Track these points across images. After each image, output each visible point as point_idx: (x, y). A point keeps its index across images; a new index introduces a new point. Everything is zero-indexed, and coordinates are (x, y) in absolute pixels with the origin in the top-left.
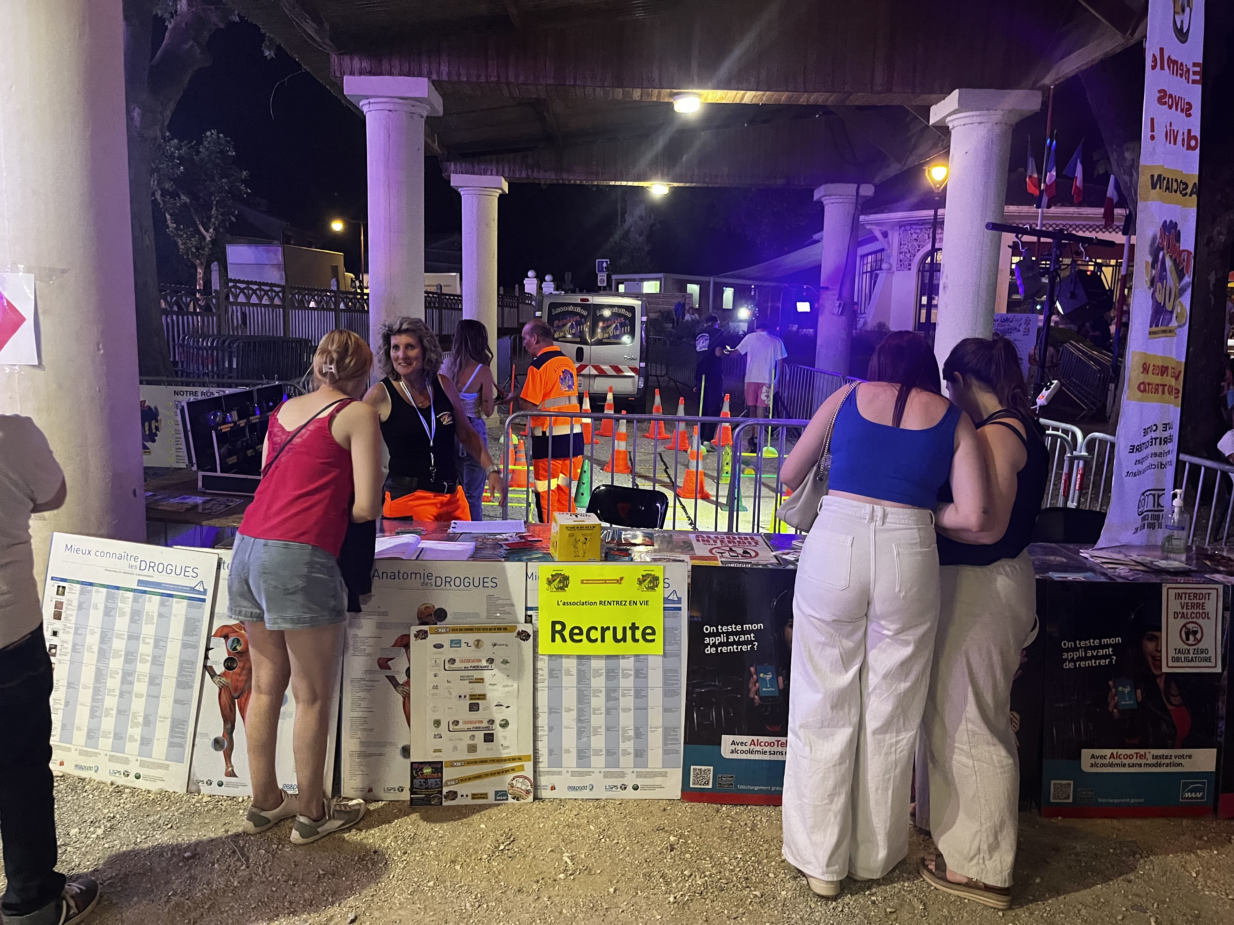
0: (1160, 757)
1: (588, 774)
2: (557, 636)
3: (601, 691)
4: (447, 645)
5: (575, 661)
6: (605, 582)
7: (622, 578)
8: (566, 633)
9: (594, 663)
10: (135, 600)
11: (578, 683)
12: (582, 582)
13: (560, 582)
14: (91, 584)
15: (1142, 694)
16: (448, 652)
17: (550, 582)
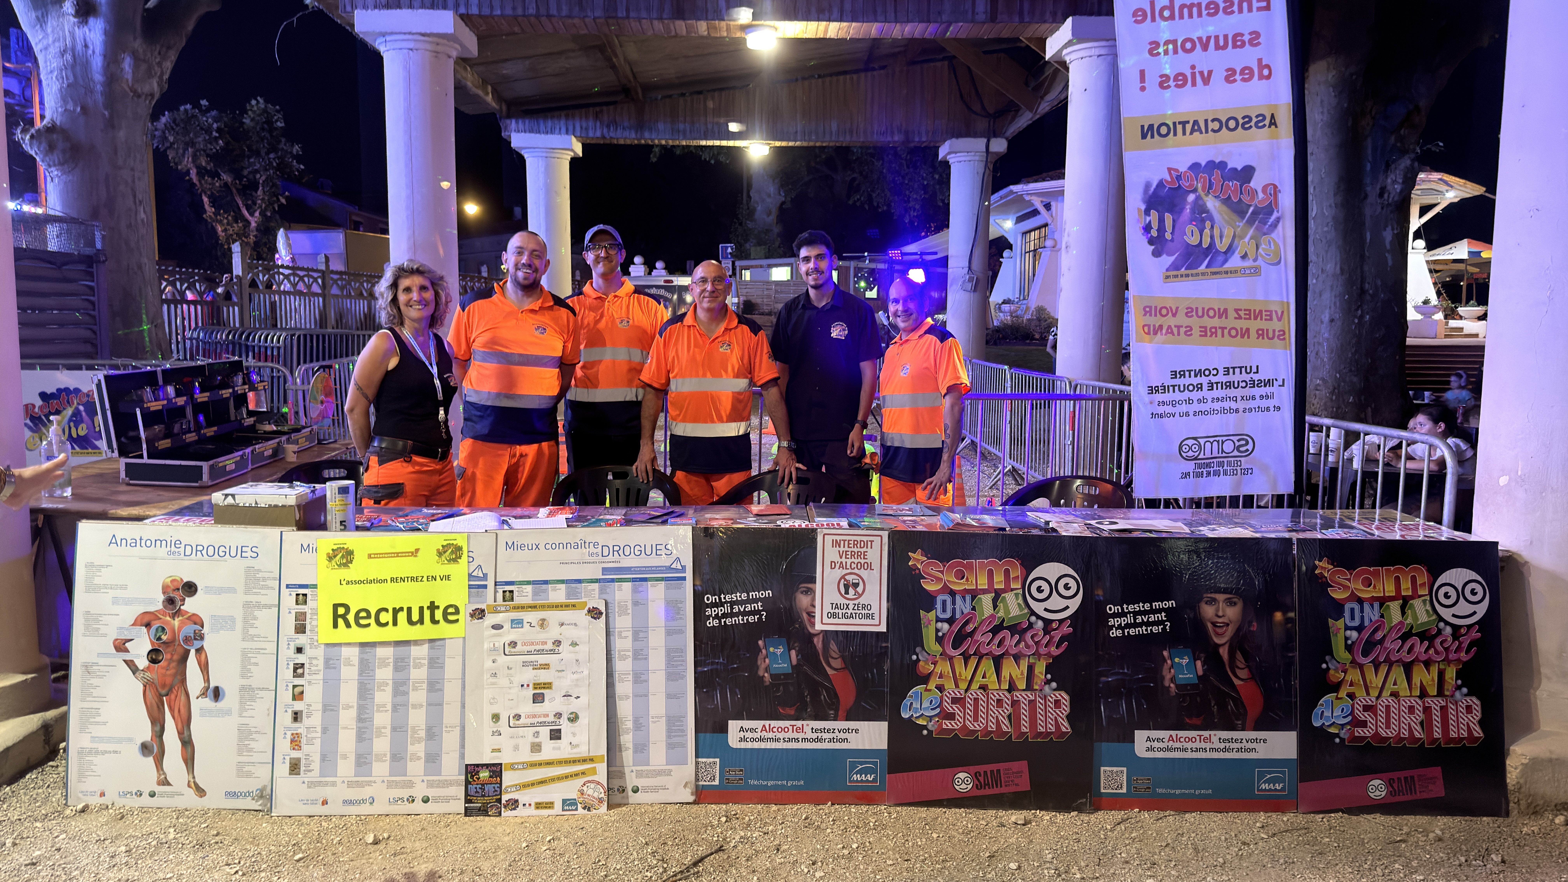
1: (369, 784)
3: (387, 684)
5: (356, 650)
9: (381, 652)
11: (360, 674)
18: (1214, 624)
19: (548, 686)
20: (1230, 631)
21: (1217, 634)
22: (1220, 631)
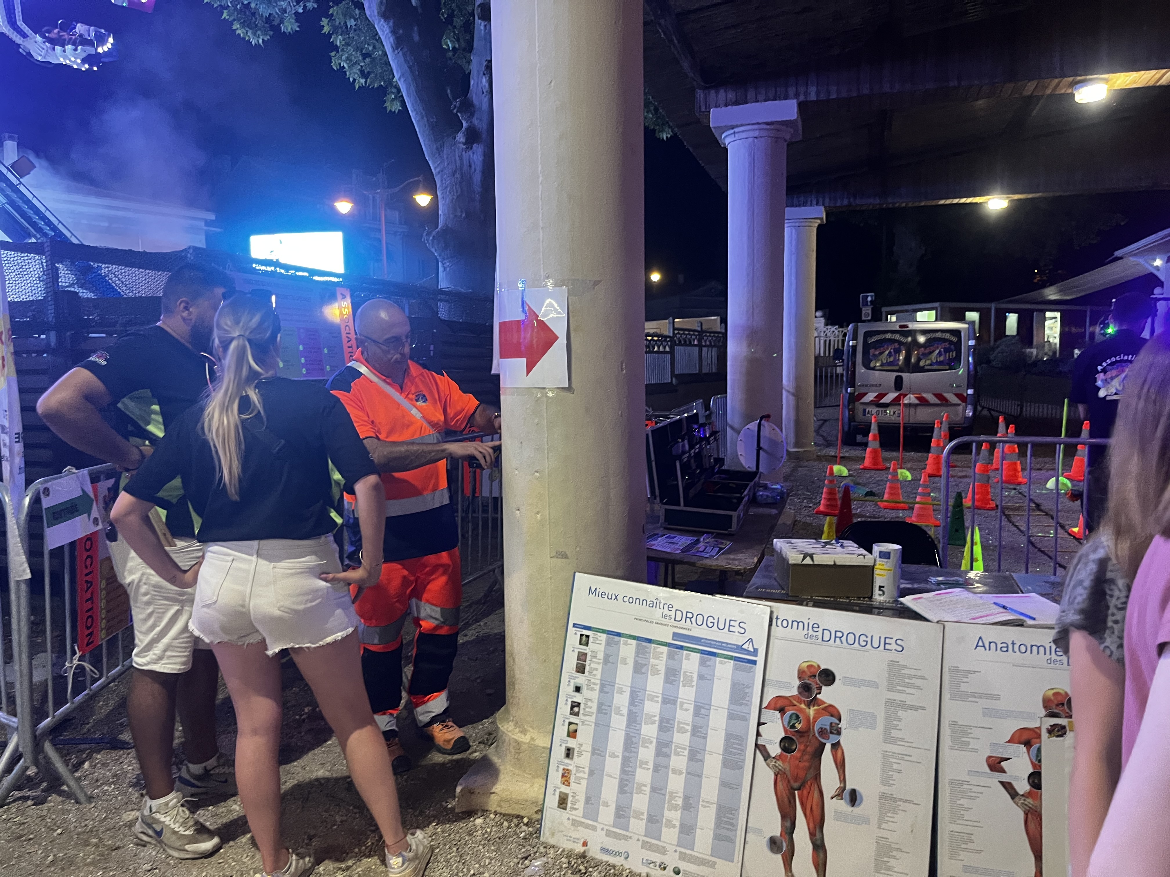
10: (670, 656)
14: (619, 635)
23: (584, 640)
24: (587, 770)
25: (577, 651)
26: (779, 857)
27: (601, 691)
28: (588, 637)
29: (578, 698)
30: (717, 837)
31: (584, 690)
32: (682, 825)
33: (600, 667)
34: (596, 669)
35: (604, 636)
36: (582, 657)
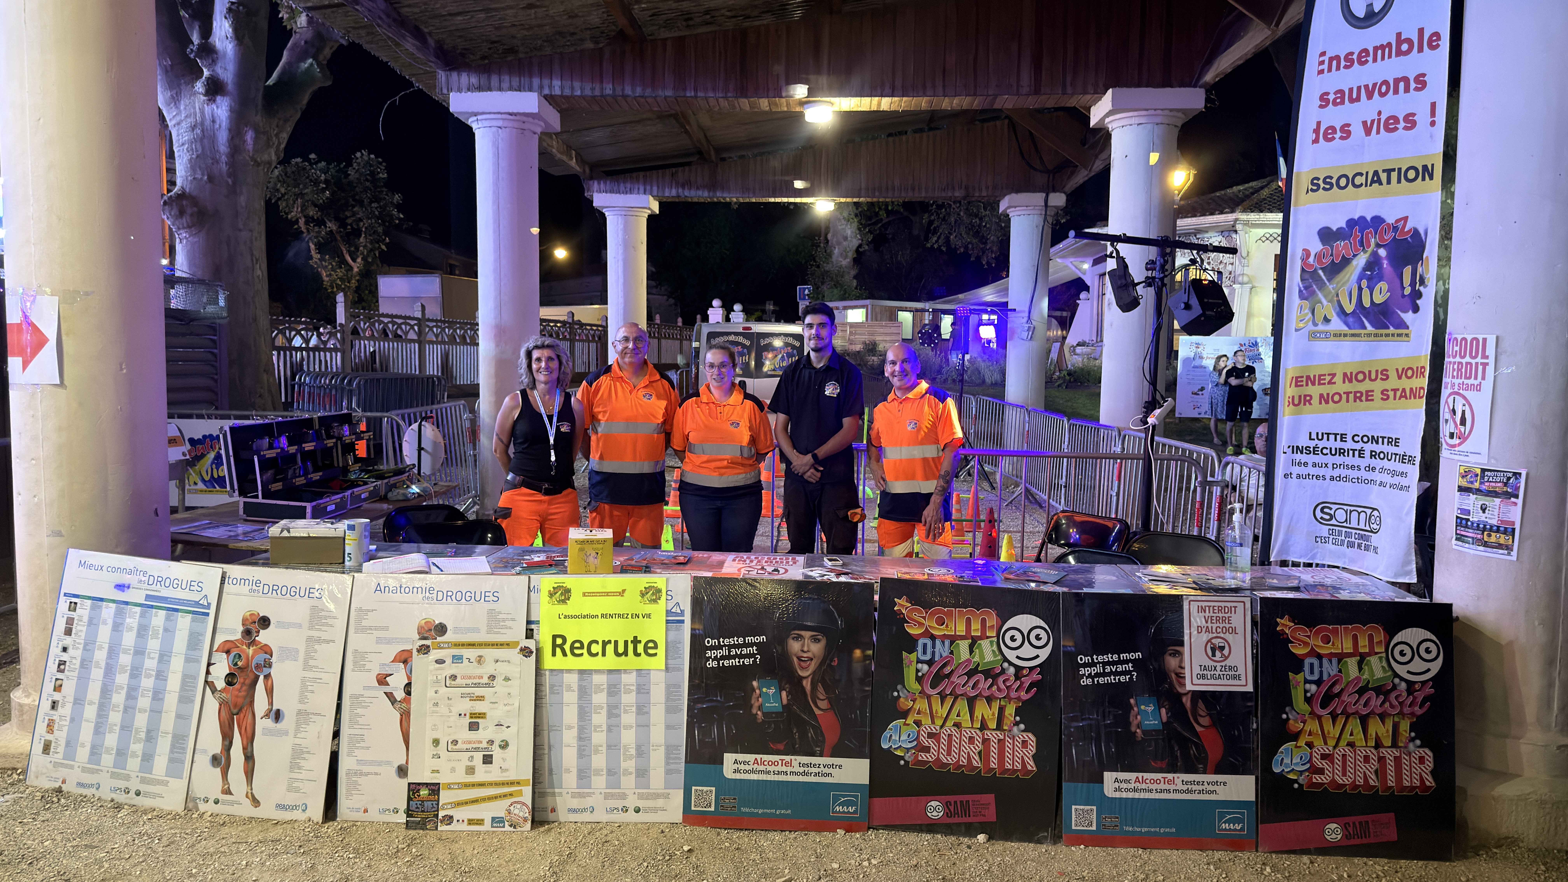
0: (1193, 783)
2: (558, 650)
4: (449, 661)
6: (607, 594)
7: (624, 591)
8: (567, 647)
10: (142, 615)
12: (584, 595)
13: (562, 594)
14: (102, 600)
15: (1167, 713)
16: (449, 669)
17: (551, 595)
18: (799, 658)
19: (482, 715)
20: (813, 666)
21: (802, 668)
22: (803, 664)
23: (73, 607)
24: (68, 719)
25: (66, 616)
26: (219, 770)
27: (85, 649)
28: (76, 603)
29: (65, 657)
30: (171, 760)
31: (70, 650)
32: (144, 755)
33: (84, 629)
34: (81, 631)
35: (89, 602)
36: (70, 621)
